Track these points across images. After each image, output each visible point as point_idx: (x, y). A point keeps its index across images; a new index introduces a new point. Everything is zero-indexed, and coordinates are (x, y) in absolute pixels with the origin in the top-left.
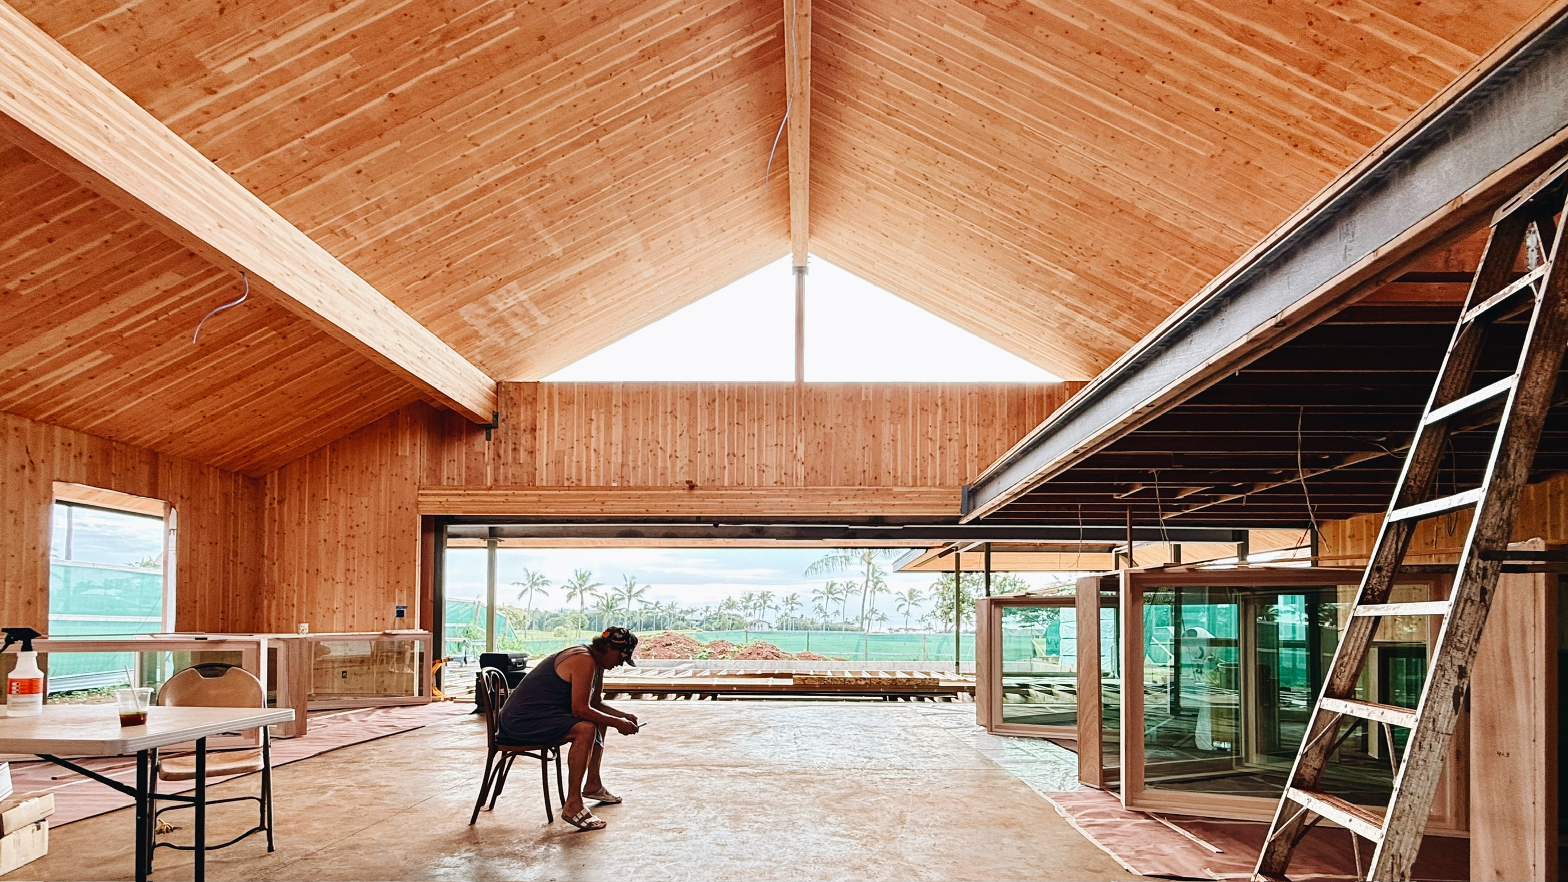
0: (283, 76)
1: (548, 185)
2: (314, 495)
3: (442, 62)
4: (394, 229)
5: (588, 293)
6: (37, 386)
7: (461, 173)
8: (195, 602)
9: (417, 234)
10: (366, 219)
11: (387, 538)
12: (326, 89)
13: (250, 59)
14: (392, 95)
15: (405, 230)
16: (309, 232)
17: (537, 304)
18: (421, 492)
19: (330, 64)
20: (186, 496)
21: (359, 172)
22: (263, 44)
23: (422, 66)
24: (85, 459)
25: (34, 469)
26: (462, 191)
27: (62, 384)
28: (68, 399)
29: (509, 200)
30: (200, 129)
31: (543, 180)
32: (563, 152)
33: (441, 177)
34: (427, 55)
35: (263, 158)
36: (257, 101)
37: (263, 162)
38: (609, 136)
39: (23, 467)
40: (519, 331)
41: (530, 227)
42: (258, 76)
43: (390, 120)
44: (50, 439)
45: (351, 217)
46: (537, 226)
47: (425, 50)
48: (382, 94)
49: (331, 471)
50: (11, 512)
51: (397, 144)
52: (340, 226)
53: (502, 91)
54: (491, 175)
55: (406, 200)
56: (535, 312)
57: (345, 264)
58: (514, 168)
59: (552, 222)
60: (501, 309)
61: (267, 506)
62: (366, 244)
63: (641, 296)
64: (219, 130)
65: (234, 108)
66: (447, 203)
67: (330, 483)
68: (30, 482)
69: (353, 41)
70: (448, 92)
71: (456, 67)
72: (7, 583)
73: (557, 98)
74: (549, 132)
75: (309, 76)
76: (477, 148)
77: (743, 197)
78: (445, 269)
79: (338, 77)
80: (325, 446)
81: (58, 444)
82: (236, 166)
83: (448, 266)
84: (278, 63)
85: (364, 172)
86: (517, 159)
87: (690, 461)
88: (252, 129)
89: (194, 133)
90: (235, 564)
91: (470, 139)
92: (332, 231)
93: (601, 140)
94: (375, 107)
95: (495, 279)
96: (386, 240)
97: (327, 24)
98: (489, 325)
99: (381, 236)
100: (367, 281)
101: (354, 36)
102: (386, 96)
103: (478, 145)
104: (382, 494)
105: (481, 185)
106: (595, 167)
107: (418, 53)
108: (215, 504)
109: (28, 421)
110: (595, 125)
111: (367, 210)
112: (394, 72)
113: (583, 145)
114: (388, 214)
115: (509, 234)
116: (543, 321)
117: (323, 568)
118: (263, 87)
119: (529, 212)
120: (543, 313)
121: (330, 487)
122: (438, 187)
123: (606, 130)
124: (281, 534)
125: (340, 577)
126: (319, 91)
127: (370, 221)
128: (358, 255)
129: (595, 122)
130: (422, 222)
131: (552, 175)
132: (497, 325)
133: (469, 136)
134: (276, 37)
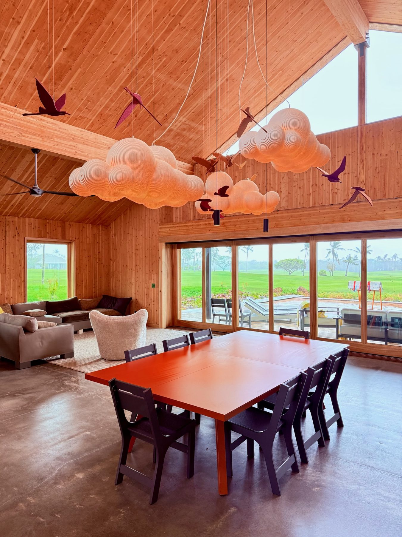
0: (18, 61)
1: (165, 59)
2: (125, 232)
3: (77, 23)
4: (101, 109)
5: (220, 106)
6: (12, 205)
7: (117, 71)
8: (83, 281)
9: (113, 107)
10: (86, 108)
11: (148, 250)
12: (37, 58)
13: (3, 60)
14: (65, 49)
15: (106, 107)
16: (67, 122)
17: (193, 121)
18: (160, 227)
19: (32, 48)
20: (77, 238)
21: (72, 89)
22: (3, 52)
23: (69, 30)
24: (37, 229)
25: (19, 236)
26: (122, 80)
27: (19, 203)
28: (24, 208)
29: (148, 74)
30: (3, 96)
31: (160, 57)
32: (163, 38)
33: (108, 77)
34: (68, 23)
35: (32, 98)
36: (16, 76)
37: (33, 99)
38: (185, 18)
39: (16, 235)
40: (191, 137)
41: (168, 83)
42: (10, 66)
43: (70, 60)
44: (24, 222)
45: (80, 110)
46: (171, 81)
47: (66, 22)
48: (61, 51)
49: (130, 220)
50: (12, 253)
51: (80, 70)
52: (78, 116)
53: (113, 23)
54: (131, 65)
55: (98, 94)
56: (194, 125)
57: (89, 130)
58: (141, 58)
59: (178, 77)
60: (175, 129)
61: (111, 238)
62: (93, 119)
63: (256, 97)
64: (10, 93)
65: (10, 83)
66: (118, 87)
67: (130, 226)
68: (18, 241)
69: (35, 33)
70: (87, 36)
71: (84, 22)
72: (12, 280)
73: (143, 13)
74: (149, 32)
75: (27, 56)
76: (117, 56)
77: (299, 14)
78: (135, 118)
79: (38, 51)
80: (128, 209)
81: (27, 224)
82: (24, 105)
83: (136, 116)
84: (13, 57)
85: (74, 88)
86: (140, 52)
87: (289, 193)
88: (21, 88)
89: (2, 98)
90: (99, 264)
91: (111, 53)
92: (76, 119)
93: (181, 22)
94: (61, 57)
95: (163, 116)
96: (101, 114)
97: (20, 31)
98: (173, 139)
99: (97, 113)
100: (103, 135)
101: (34, 31)
102: (62, 51)
103: (116, 54)
104: (146, 229)
105: (130, 73)
106: (186, 38)
107: (64, 24)
108: (90, 239)
109: (17, 218)
110: (173, 16)
111: (84, 105)
112: (59, 38)
113: (172, 30)
114: (94, 103)
115: (158, 91)
116: (201, 128)
117: (128, 265)
118: (14, 69)
119: (162, 77)
120: (200, 124)
121: (130, 227)
122: (110, 81)
123: (181, 16)
124: (115, 249)
125: (134, 269)
126: (35, 61)
127: (89, 108)
128: (92, 125)
129: (172, 15)
130: (112, 100)
131: (164, 53)
132: (177, 137)
133: (109, 52)
134: (6, 46)
